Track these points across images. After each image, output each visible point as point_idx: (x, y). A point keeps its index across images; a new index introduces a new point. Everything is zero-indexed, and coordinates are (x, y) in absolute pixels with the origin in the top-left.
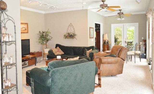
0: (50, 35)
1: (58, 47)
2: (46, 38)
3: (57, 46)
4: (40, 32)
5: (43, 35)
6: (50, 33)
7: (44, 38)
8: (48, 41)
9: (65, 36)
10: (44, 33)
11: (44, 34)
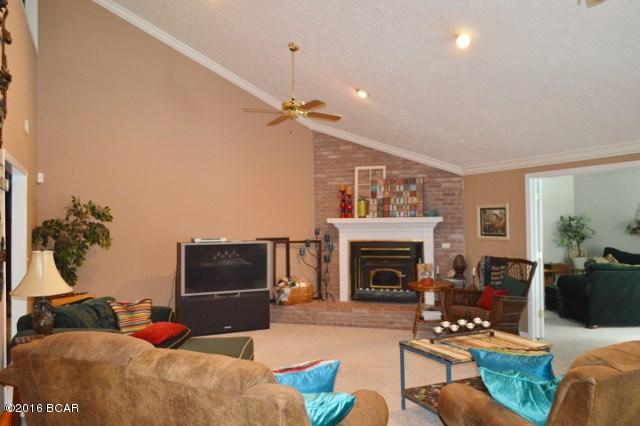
0: (588, 224)
1: (610, 255)
2: (578, 232)
3: (608, 251)
4: (562, 218)
5: (570, 225)
6: (589, 220)
7: (572, 231)
8: (583, 238)
9: (629, 227)
10: (573, 220)
11: (573, 223)
